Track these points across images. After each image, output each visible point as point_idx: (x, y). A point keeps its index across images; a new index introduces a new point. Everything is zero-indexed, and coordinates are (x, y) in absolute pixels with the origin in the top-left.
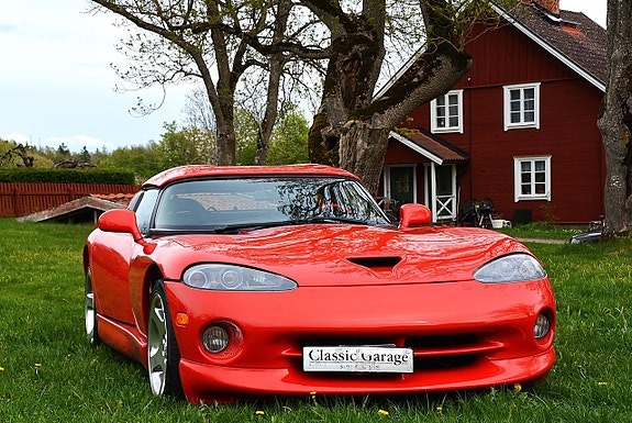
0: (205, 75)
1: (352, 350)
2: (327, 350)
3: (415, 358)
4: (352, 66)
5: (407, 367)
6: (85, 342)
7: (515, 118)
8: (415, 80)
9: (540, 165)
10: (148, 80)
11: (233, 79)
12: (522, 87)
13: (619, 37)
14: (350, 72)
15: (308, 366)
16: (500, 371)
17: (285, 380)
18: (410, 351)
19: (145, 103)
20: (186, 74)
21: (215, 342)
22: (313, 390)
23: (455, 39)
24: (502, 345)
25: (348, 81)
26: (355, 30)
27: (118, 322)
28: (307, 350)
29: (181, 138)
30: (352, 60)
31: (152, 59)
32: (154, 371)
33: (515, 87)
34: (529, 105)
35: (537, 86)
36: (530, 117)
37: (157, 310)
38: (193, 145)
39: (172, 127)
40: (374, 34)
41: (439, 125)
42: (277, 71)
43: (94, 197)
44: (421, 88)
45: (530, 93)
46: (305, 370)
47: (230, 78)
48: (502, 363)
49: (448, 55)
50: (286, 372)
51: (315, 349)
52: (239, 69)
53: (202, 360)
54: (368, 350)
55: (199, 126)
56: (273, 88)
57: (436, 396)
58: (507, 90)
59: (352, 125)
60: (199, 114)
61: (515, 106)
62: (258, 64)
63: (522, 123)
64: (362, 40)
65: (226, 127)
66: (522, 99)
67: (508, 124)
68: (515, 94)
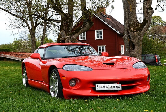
0: (28, 26)
1: (107, 85)
2: (101, 85)
3: (122, 87)
4: (66, 24)
5: (120, 89)
6: (23, 86)
7: (98, 37)
8: (81, 27)
9: (103, 47)
10: (14, 28)
11: (35, 28)
12: (99, 30)
13: (127, 18)
14: (66, 25)
15: (97, 89)
16: (140, 89)
17: (91, 93)
18: (121, 85)
19: (14, 33)
20: (24, 26)
21: (72, 84)
22: (99, 95)
23: (90, 18)
24: (140, 83)
25: (66, 27)
26: (67, 16)
27: (38, 81)
28: (96, 85)
29: (18, 42)
30: (66, 23)
31: (15, 23)
32: (52, 92)
33: (97, 30)
34: (101, 34)
35: (102, 30)
36: (101, 37)
37: (53, 77)
38: (21, 44)
39: (16, 39)
40: (71, 17)
41: (81, 39)
42: (45, 26)
43: (4, 54)
44: (83, 29)
45: (101, 32)
46: (96, 90)
47: (34, 27)
48: (139, 88)
49: (88, 22)
50: (90, 91)
51: (98, 85)
52: (36, 25)
53: (69, 88)
54: (111, 85)
55: (22, 39)
56: (45, 30)
57: (127, 96)
58: (96, 31)
59: (67, 37)
60: (22, 36)
61: (98, 35)
62: (41, 24)
63: (99, 38)
64: (68, 18)
65: (33, 38)
66: (99, 33)
67: (96, 38)
68: (98, 32)
